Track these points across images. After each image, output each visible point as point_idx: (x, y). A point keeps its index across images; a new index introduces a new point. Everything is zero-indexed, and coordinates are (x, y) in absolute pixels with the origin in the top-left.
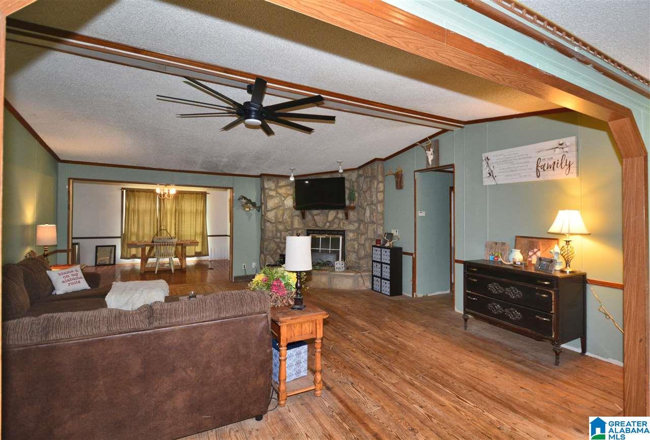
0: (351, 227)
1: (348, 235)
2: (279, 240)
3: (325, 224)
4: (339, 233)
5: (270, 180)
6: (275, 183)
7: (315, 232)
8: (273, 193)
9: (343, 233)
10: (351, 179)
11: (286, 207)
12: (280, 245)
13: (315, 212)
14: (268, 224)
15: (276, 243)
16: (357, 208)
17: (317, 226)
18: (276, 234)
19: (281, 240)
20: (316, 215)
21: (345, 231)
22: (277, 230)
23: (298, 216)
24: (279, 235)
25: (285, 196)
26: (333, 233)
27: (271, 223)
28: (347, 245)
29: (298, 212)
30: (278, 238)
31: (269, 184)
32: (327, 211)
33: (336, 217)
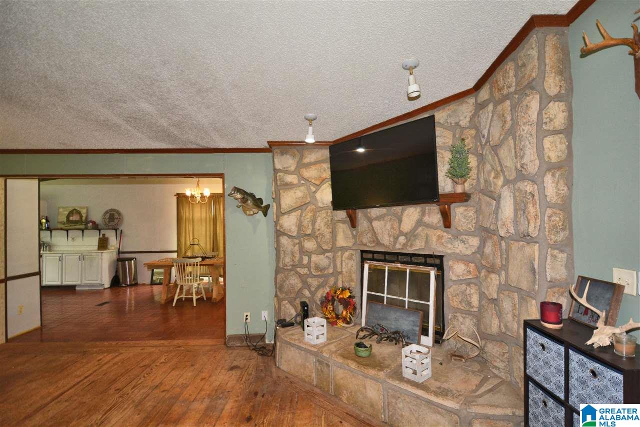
0: (460, 248)
1: (451, 268)
2: (305, 271)
3: (396, 239)
4: (429, 261)
5: (286, 154)
6: (297, 159)
7: (376, 256)
8: (291, 179)
9: (437, 261)
10: (457, 124)
11: (320, 205)
12: (309, 280)
13: (375, 212)
14: (284, 240)
15: (300, 276)
16: (475, 198)
17: (378, 243)
18: (301, 259)
19: (309, 270)
20: (378, 218)
21: (441, 257)
22: (303, 251)
23: (343, 222)
24: (305, 260)
25: (317, 183)
26: (414, 260)
27: (290, 237)
28: (449, 292)
29: (342, 214)
30: (303, 266)
31: (285, 162)
32: (398, 209)
33: (420, 223)
